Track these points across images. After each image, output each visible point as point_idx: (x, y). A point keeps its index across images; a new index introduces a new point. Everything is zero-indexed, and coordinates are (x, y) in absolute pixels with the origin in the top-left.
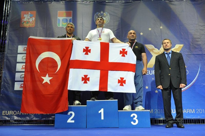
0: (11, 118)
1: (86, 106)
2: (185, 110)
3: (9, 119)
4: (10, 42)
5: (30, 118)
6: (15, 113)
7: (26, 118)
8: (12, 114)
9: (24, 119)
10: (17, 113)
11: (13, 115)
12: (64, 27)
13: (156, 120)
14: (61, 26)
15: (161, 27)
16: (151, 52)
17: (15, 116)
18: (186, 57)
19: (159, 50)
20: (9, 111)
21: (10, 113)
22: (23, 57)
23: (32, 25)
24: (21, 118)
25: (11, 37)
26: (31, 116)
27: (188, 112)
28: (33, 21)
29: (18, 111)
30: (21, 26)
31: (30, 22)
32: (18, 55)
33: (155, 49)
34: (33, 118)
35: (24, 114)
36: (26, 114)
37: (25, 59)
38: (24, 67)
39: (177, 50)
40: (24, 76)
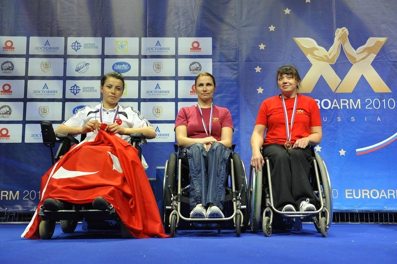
1: (155, 179)
2: (383, 190)
5: (23, 208)
7: (13, 208)
9: (11, 210)
16: (309, 57)
18: (392, 68)
19: (328, 51)
22: (3, 64)
24: (4, 208)
26: (27, 204)
27: (391, 196)
33: (318, 50)
34: (31, 208)
35: (10, 199)
36: (14, 199)
37: (8, 69)
38: (7, 88)
39: (370, 50)
40: (8, 110)
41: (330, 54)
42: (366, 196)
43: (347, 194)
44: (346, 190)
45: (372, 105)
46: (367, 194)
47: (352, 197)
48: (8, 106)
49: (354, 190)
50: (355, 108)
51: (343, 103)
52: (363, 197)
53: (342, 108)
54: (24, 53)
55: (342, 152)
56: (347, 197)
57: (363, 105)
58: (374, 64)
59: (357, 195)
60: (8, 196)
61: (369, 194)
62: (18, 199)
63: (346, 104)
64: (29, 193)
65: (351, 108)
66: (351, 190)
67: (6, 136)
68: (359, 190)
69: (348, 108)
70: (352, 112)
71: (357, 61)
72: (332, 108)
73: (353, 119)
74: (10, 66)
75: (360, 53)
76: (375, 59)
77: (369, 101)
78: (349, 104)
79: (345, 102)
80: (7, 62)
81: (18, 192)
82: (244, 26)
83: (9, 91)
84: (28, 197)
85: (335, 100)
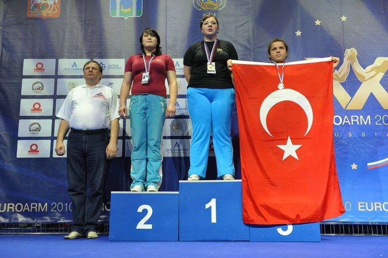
0: (10, 220)
1: (178, 193)
3: (7, 221)
4: (4, 50)
5: (51, 219)
6: (19, 208)
7: (43, 219)
8: (13, 211)
9: (40, 221)
10: (25, 209)
11: (15, 212)
12: (126, 19)
13: (329, 225)
14: (118, 16)
15: (344, 18)
17: (18, 215)
19: (338, 70)
20: (5, 204)
21: (9, 208)
22: (34, 85)
23: (53, 12)
24: (33, 219)
25: (7, 39)
26: (55, 216)
28: (54, 3)
29: (27, 204)
30: (28, 16)
31: (48, 5)
32: (24, 80)
34: (58, 220)
35: (39, 211)
36: (43, 210)
37: (39, 89)
38: (37, 106)
39: (378, 69)
40: (38, 127)
41: (340, 73)
42: (378, 209)
43: (360, 206)
44: (359, 203)
45: (381, 121)
46: (380, 207)
47: (365, 210)
48: (38, 124)
49: (367, 203)
50: (366, 124)
51: (353, 119)
52: (376, 210)
53: (352, 124)
54: (54, 74)
55: (354, 166)
56: (360, 210)
57: (373, 121)
58: (382, 82)
59: (370, 208)
60: (37, 207)
61: (382, 207)
62: (46, 210)
63: (357, 120)
64: (57, 205)
65: (361, 124)
66: (364, 203)
67: (36, 151)
68: (372, 203)
69: (358, 124)
70: (362, 128)
71: (366, 79)
72: (343, 124)
73: (363, 135)
74: (41, 86)
75: (368, 72)
76: (383, 78)
77: (378, 118)
78: (359, 120)
79: (355, 118)
80: (38, 82)
81: (46, 204)
82: (258, 48)
83: (39, 110)
84: (56, 209)
85: (346, 117)
